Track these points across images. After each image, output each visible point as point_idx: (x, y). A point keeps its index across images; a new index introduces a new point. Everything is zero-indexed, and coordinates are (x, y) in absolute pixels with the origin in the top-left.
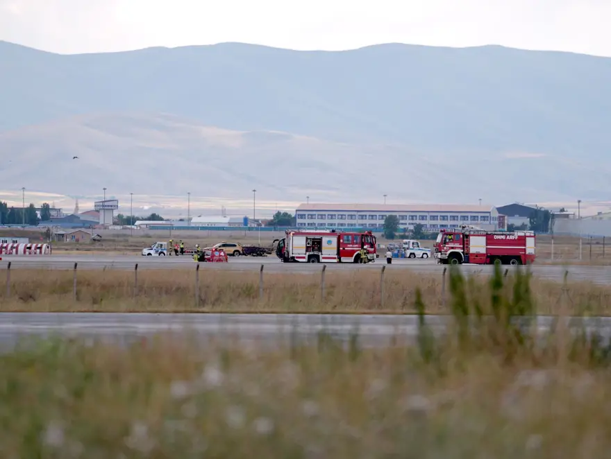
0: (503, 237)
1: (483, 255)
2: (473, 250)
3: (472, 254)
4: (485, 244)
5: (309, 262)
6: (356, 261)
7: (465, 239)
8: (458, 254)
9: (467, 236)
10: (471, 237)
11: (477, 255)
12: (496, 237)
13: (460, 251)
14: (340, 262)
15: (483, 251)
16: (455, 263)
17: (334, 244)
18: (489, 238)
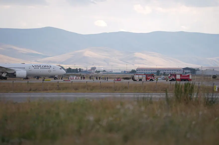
0: (184, 75)
2: (177, 78)
5: (139, 81)
6: (150, 81)
7: (175, 76)
13: (174, 78)
14: (146, 81)
15: (179, 78)
16: (173, 81)
17: (145, 77)
18: (181, 75)
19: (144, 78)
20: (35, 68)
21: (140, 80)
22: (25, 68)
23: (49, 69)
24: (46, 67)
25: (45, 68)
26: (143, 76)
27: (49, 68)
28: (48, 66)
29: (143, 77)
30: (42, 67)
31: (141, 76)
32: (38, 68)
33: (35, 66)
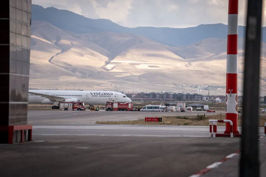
0: (123, 103)
1: (117, 108)
2: (114, 107)
3: (114, 108)
4: (117, 105)
6: (78, 110)
7: (112, 104)
8: (110, 108)
9: (113, 103)
10: (114, 104)
11: (115, 108)
12: (120, 103)
13: (111, 107)
14: (73, 110)
15: (117, 107)
16: (109, 110)
17: (72, 105)
18: (119, 103)
19: (71, 107)
20: (93, 96)
21: (66, 109)
22: (81, 96)
23: (109, 97)
24: (107, 95)
25: (105, 95)
26: (69, 104)
27: (109, 95)
28: (109, 93)
29: (69, 106)
30: (102, 95)
31: (66, 105)
32: (97, 96)
33: (94, 94)
